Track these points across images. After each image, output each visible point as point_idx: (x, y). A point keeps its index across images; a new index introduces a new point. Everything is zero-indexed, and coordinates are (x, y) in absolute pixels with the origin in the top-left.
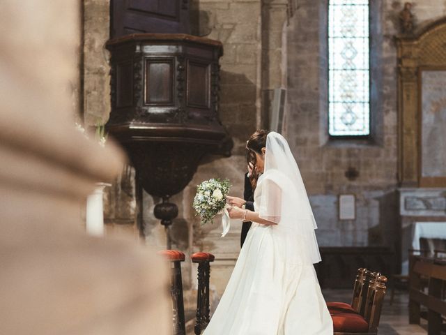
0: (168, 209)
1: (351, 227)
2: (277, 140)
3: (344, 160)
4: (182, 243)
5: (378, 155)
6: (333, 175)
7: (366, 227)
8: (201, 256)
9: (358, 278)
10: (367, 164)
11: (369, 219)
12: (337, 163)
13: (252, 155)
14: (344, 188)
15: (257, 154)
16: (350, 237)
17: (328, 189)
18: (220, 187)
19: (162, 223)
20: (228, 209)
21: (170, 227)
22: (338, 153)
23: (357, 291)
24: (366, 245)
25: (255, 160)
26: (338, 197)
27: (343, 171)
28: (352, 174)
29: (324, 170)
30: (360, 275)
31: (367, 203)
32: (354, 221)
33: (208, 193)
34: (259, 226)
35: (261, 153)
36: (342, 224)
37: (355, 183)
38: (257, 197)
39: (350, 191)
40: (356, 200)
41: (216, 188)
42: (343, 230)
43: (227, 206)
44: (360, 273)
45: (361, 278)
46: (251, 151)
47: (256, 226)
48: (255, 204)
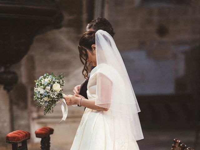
0: (10, 76)
2: (104, 36)
4: (22, 104)
8: (43, 132)
13: (84, 52)
15: (88, 51)
19: (5, 88)
21: (12, 91)
25: (87, 55)
30: (175, 144)
33: (49, 88)
34: (92, 111)
35: (91, 49)
38: (90, 87)
44: (175, 142)
45: (176, 147)
46: (82, 49)
47: (88, 111)
48: (88, 92)
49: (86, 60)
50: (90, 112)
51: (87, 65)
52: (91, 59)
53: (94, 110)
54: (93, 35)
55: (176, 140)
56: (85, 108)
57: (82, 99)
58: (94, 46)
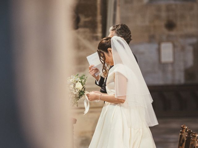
1: (170, 68)
2: (118, 41)
3: (164, 14)
5: (191, 9)
6: (155, 27)
7: (182, 68)
9: (181, 132)
10: (183, 17)
11: (185, 62)
12: (158, 17)
13: (102, 54)
14: (164, 37)
15: (105, 53)
16: (169, 76)
17: (152, 39)
18: (80, 80)
20: (87, 95)
22: (159, 9)
23: (181, 142)
24: (183, 81)
25: (104, 57)
26: (159, 44)
27: (163, 23)
28: (170, 26)
29: (147, 23)
30: (182, 130)
31: (183, 49)
32: (172, 64)
33: (72, 86)
34: (111, 104)
35: (107, 52)
36: (163, 66)
37: (173, 33)
38: (108, 83)
39: (169, 39)
40: (174, 46)
41: (77, 82)
42: (164, 71)
43: (86, 92)
44: (183, 128)
45: (183, 132)
46: (101, 52)
47: (108, 104)
48: (107, 87)
49: (104, 61)
50: (109, 105)
51: (106, 65)
52: (108, 60)
53: (112, 103)
54: (108, 40)
55: (184, 126)
56: (105, 102)
57: (102, 95)
58: (110, 49)
